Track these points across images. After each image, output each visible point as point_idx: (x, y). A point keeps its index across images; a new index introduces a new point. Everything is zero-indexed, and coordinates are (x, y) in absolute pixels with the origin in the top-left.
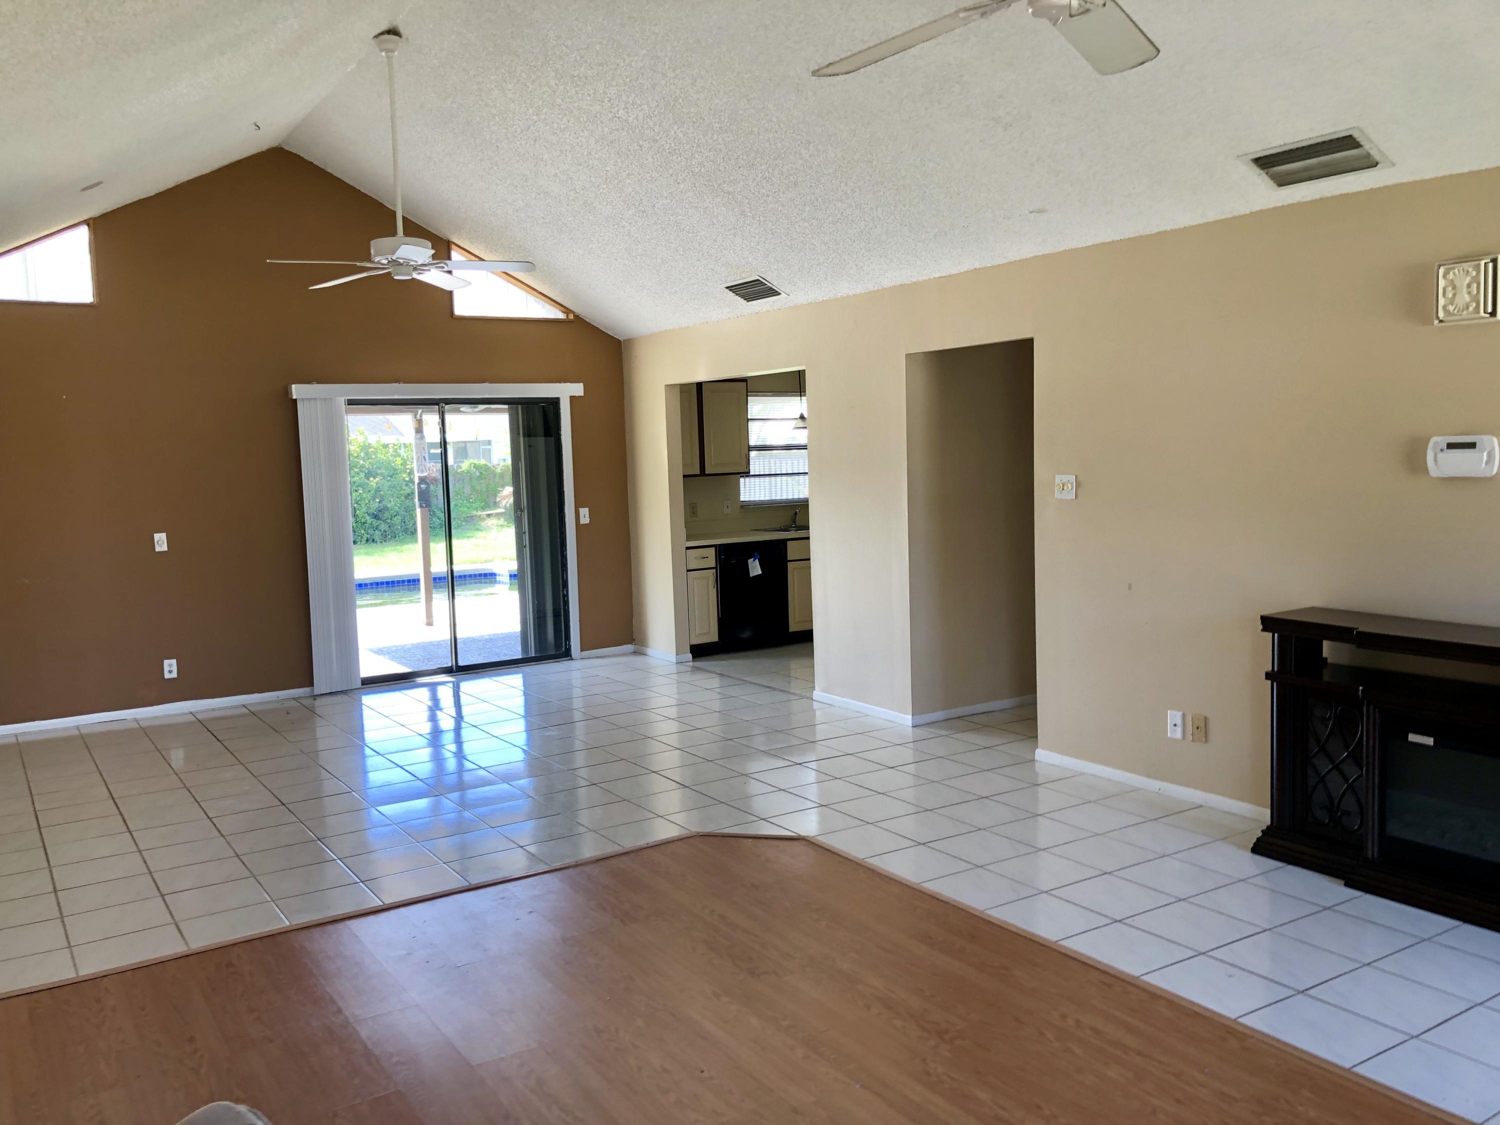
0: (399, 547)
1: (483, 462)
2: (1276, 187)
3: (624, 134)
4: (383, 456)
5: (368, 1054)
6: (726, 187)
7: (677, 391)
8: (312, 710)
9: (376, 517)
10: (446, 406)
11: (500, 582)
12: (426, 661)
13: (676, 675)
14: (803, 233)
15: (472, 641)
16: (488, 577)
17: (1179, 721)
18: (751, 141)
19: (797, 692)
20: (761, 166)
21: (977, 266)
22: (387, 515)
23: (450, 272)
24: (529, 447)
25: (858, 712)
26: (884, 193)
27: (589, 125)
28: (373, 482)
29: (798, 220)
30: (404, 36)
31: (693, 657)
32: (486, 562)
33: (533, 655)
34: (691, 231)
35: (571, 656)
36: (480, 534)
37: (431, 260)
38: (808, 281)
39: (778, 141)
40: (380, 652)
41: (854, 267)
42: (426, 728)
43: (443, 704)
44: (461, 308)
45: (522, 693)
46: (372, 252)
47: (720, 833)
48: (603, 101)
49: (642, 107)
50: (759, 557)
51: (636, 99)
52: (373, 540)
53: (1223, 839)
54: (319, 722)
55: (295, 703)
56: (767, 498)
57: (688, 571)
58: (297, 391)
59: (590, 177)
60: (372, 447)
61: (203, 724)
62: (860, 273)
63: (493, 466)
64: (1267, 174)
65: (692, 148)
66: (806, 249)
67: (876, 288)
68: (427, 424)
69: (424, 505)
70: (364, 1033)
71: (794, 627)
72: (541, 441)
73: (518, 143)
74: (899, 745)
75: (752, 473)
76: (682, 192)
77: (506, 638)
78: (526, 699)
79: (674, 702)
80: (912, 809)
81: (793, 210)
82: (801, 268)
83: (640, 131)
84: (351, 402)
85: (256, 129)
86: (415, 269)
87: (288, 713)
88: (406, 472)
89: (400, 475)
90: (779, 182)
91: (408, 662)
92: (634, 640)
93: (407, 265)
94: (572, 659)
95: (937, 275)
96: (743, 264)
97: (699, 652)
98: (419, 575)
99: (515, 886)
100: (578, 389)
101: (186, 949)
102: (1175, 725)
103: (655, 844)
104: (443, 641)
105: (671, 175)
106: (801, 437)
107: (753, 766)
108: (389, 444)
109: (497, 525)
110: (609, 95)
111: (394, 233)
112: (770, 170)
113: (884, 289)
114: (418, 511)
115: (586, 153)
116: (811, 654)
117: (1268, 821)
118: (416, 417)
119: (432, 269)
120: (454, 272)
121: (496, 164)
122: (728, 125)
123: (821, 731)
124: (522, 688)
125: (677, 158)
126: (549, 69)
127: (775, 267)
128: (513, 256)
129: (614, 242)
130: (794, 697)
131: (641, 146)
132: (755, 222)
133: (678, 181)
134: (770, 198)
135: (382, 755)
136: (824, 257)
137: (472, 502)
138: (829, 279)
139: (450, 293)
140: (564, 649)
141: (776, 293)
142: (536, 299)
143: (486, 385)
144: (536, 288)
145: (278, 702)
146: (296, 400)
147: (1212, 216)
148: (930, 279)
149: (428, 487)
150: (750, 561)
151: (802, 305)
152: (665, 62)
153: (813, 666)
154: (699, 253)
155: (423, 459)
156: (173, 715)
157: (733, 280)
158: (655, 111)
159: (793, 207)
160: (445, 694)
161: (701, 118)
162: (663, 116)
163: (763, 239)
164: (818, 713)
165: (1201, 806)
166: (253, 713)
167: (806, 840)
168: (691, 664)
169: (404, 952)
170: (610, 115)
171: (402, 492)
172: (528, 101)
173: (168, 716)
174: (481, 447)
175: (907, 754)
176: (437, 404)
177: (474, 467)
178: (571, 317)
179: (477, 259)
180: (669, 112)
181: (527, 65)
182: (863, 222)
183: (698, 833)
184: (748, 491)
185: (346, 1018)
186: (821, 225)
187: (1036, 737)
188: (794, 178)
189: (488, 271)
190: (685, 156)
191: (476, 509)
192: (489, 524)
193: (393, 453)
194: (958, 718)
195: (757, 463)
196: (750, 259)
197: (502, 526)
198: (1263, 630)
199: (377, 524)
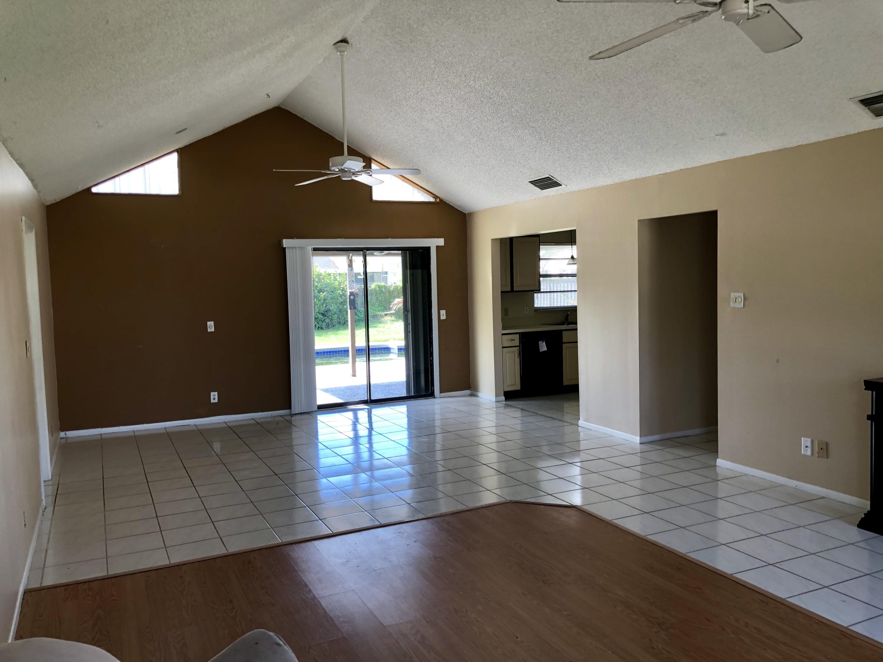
0: (336, 332)
1: (383, 284)
2: (875, 117)
3: (473, 94)
4: (328, 281)
5: (326, 615)
6: (531, 124)
7: (499, 242)
8: (290, 422)
9: (323, 315)
10: (367, 252)
11: (392, 353)
12: (352, 397)
13: (495, 409)
14: (577, 149)
15: (378, 386)
16: (386, 350)
17: (809, 444)
18: (547, 97)
19: (569, 421)
20: (553, 111)
21: (683, 168)
22: (330, 314)
23: (371, 175)
24: (412, 275)
25: (606, 434)
26: (626, 126)
27: (452, 90)
28: (322, 295)
29: (573, 142)
30: (350, 43)
31: (506, 399)
32: (385, 341)
33: (413, 395)
34: (510, 150)
35: (434, 396)
36: (381, 325)
37: (362, 169)
38: (579, 178)
39: (563, 97)
40: (327, 391)
41: (607, 168)
42: (351, 434)
43: (360, 420)
44: (378, 195)
45: (406, 416)
46: (330, 164)
47: (525, 502)
48: (461, 76)
49: (484, 79)
50: (545, 340)
51: (480, 74)
52: (322, 328)
53: (838, 518)
54: (294, 429)
55: (281, 419)
56: (548, 306)
57: (503, 348)
58: (286, 243)
59: (452, 120)
60: (322, 276)
61: (231, 429)
62: (610, 172)
63: (389, 286)
64: (869, 109)
65: (512, 102)
66: (578, 159)
67: (620, 181)
68: (355, 262)
69: (352, 308)
70: (324, 604)
71: (566, 382)
72: (419, 272)
73: (412, 101)
74: (632, 454)
75: (542, 290)
76: (505, 127)
77: (397, 384)
78: (408, 420)
79: (494, 424)
80: (638, 492)
81: (570, 137)
82: (575, 170)
83: (482, 93)
84: (315, 249)
85: (267, 97)
86: (354, 174)
87: (277, 424)
88: (340, 289)
89: (337, 291)
90: (563, 120)
91: (342, 397)
92: (471, 387)
93: (350, 172)
94: (435, 398)
95: (658, 173)
96: (540, 168)
97: (509, 396)
98: (348, 348)
99: (406, 526)
100: (441, 242)
101: (227, 552)
102: (807, 447)
103: (486, 506)
104: (362, 385)
105: (499, 118)
106: (573, 269)
107: (541, 464)
108: (331, 274)
109: (390, 320)
110: (465, 73)
111: (342, 154)
112: (558, 113)
113: (625, 182)
114: (349, 311)
115: (450, 107)
116: (577, 399)
117: (869, 508)
118: (348, 258)
119: (363, 174)
120: (373, 175)
121: (399, 113)
122: (534, 88)
123: (583, 445)
124: (406, 413)
125: (503, 108)
126: (431, 59)
127: (559, 169)
128: (406, 166)
129: (464, 156)
130: (565, 424)
131: (482, 102)
132: (548, 143)
133: (503, 121)
134: (558, 130)
135: (329, 449)
136: (588, 163)
137: (376, 307)
138: (591, 176)
139: (371, 187)
140: (430, 392)
141: (559, 185)
142: (419, 190)
143: (389, 240)
144: (419, 184)
145: (272, 417)
146: (285, 248)
147: (832, 135)
148: (653, 176)
149: (354, 298)
150: (540, 342)
151: (575, 191)
152: (498, 53)
153: (578, 406)
154: (514, 162)
155: (352, 282)
156: (215, 423)
157: (533, 177)
158: (491, 81)
159: (571, 134)
160: (363, 415)
161: (518, 84)
162: (496, 84)
163: (552, 153)
164: (581, 434)
165: (824, 498)
166: (258, 423)
167: (576, 508)
168: (504, 402)
169: (344, 560)
170: (465, 84)
171: (338, 301)
172: (418, 78)
173: (213, 424)
174: (382, 276)
175: (637, 460)
176: (362, 251)
177: (378, 287)
178: (438, 200)
179: (386, 168)
180: (500, 82)
181: (419, 57)
182: (613, 142)
183: (511, 501)
184: (540, 301)
185: (314, 595)
186: (588, 145)
187: (717, 452)
188: (572, 118)
189: (391, 175)
190: (508, 106)
191: (379, 311)
192: (386, 320)
193: (334, 279)
194: (668, 439)
195: (545, 284)
196: (544, 165)
197: (393, 321)
198: (865, 389)
199: (324, 319)
